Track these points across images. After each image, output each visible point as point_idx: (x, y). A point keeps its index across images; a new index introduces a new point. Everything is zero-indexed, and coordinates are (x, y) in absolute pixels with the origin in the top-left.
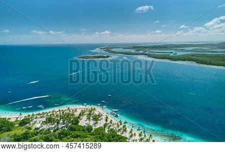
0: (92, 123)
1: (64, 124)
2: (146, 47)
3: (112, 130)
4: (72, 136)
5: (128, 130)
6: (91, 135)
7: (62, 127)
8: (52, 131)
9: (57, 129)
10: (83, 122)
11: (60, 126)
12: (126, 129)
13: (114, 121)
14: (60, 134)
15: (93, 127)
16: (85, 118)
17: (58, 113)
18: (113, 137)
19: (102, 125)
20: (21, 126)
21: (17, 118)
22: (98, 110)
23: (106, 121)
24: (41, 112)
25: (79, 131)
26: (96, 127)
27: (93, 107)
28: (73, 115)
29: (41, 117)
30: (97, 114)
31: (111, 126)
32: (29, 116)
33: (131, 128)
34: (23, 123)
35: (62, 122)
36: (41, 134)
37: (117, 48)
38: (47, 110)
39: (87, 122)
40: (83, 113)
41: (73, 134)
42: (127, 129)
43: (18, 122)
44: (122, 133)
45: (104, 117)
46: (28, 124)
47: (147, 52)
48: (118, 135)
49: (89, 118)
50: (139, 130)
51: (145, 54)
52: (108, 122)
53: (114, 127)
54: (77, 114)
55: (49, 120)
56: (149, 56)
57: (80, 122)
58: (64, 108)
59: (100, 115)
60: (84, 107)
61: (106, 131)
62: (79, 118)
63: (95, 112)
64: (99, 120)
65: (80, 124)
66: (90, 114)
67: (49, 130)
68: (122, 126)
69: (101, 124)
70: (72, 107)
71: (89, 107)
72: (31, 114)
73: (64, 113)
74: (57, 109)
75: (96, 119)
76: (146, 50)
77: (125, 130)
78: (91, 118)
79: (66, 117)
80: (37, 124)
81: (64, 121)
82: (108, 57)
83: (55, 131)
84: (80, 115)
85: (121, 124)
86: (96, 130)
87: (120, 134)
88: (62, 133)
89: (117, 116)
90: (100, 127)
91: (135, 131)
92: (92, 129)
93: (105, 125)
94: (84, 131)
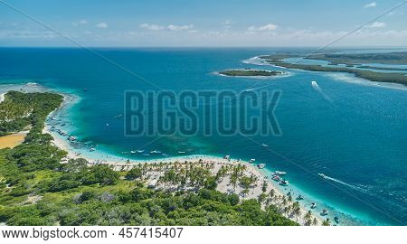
0: (238, 190)
1: (193, 185)
2: (352, 57)
3: (272, 207)
4: (204, 208)
5: (303, 212)
6: (236, 210)
7: (190, 190)
8: (173, 194)
9: (182, 193)
10: (223, 187)
11: (186, 188)
12: (299, 209)
13: (277, 193)
14: (185, 201)
15: (240, 197)
16: (226, 180)
17: (183, 166)
18: (274, 220)
19: (255, 197)
20: (128, 179)
21: (123, 167)
22: (251, 169)
23: (264, 190)
24: (158, 161)
25: (217, 200)
26: (246, 199)
27: (243, 163)
28: (207, 172)
29: (158, 170)
30: (249, 175)
31: (271, 200)
32: (140, 165)
33: (308, 208)
34: (132, 175)
35: (188, 181)
36: (157, 196)
37: (292, 56)
38: (167, 160)
39: (231, 187)
40: (224, 171)
41: (206, 204)
42: (301, 210)
43: (125, 174)
44: (291, 216)
45: (259, 183)
46: (138, 179)
47: (354, 68)
48: (284, 218)
49: (233, 182)
50: (323, 214)
51: (350, 72)
52: (266, 193)
53: (277, 203)
54: (214, 172)
55: (170, 177)
56: (358, 75)
57: (219, 185)
58: (194, 159)
59: (253, 179)
60: (226, 161)
61: (263, 207)
62: (216, 178)
63: (245, 172)
64: (251, 187)
65: (218, 189)
66: (235, 175)
67: (168, 191)
68: (291, 204)
69: (254, 194)
70: (207, 159)
71: (235, 162)
72: (143, 162)
73: (194, 167)
74: (181, 160)
75: (247, 184)
76: (352, 62)
77: (297, 211)
78: (238, 182)
79: (197, 174)
80: (152, 180)
81: (192, 181)
82: (274, 73)
83: (177, 195)
84: (219, 174)
85: (290, 199)
86: (245, 203)
87: (287, 217)
88: (189, 201)
89: (283, 184)
90: (252, 200)
91: (315, 215)
92: (237, 201)
93: (261, 198)
94: (224, 201)
